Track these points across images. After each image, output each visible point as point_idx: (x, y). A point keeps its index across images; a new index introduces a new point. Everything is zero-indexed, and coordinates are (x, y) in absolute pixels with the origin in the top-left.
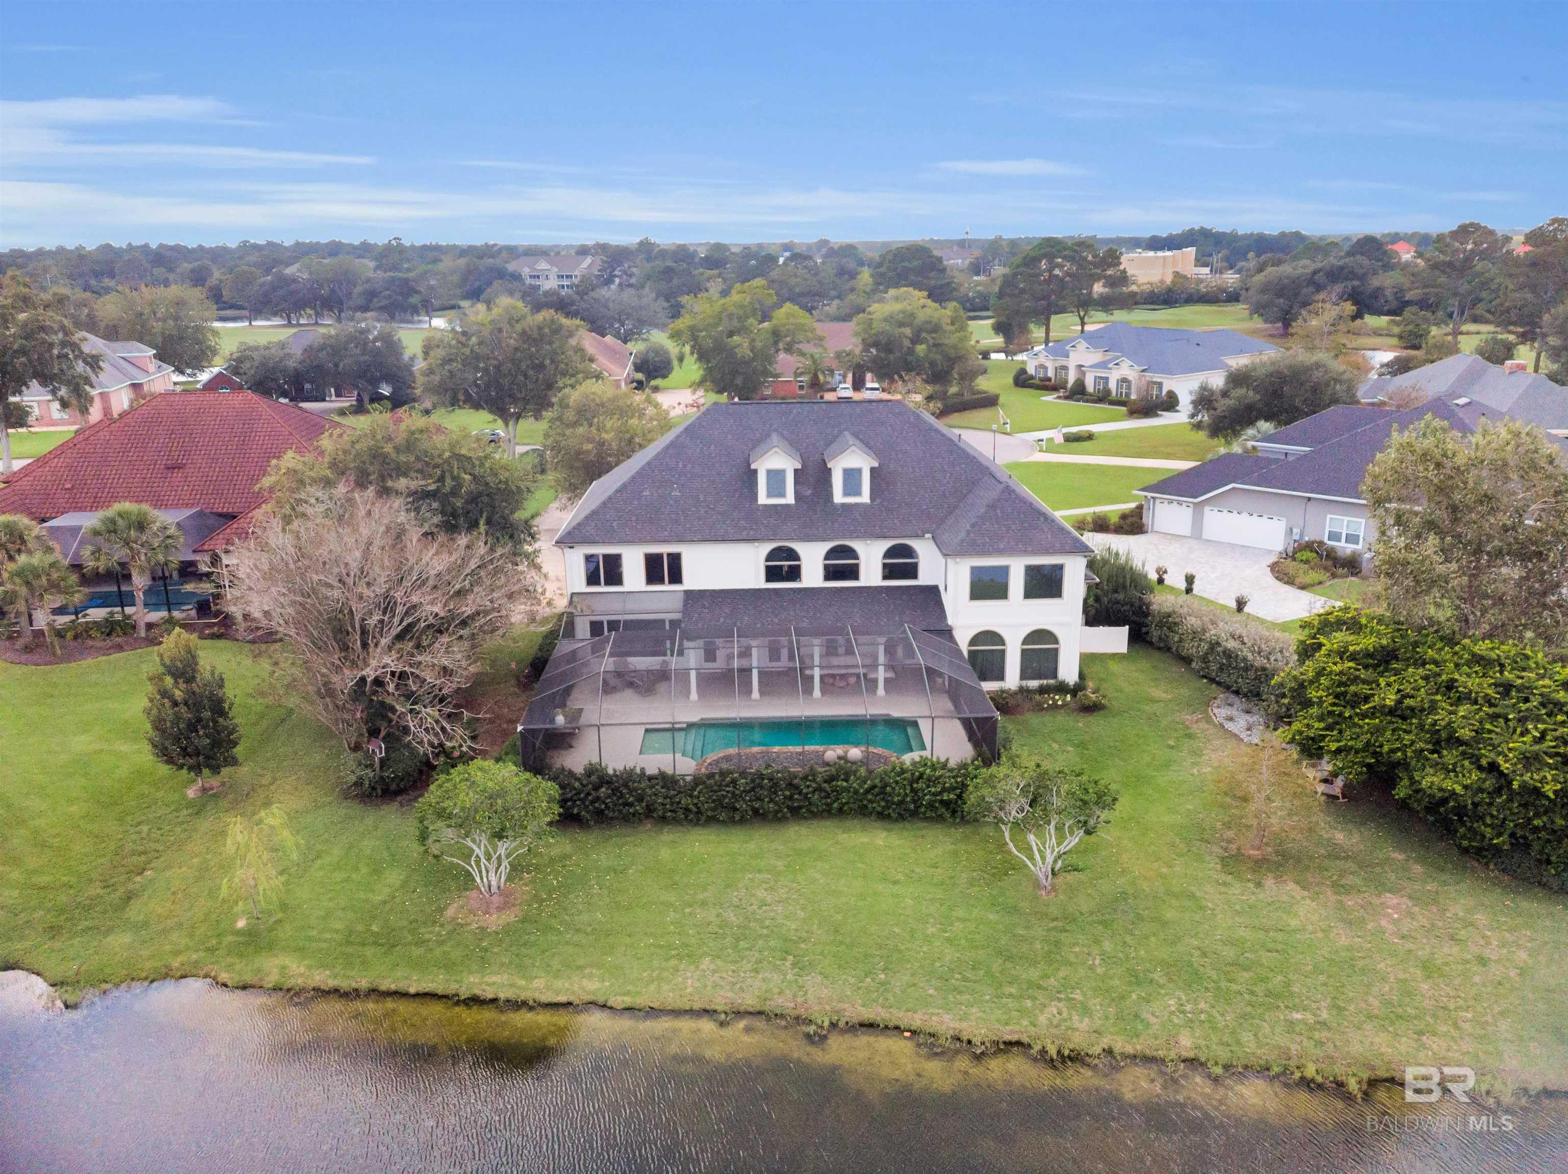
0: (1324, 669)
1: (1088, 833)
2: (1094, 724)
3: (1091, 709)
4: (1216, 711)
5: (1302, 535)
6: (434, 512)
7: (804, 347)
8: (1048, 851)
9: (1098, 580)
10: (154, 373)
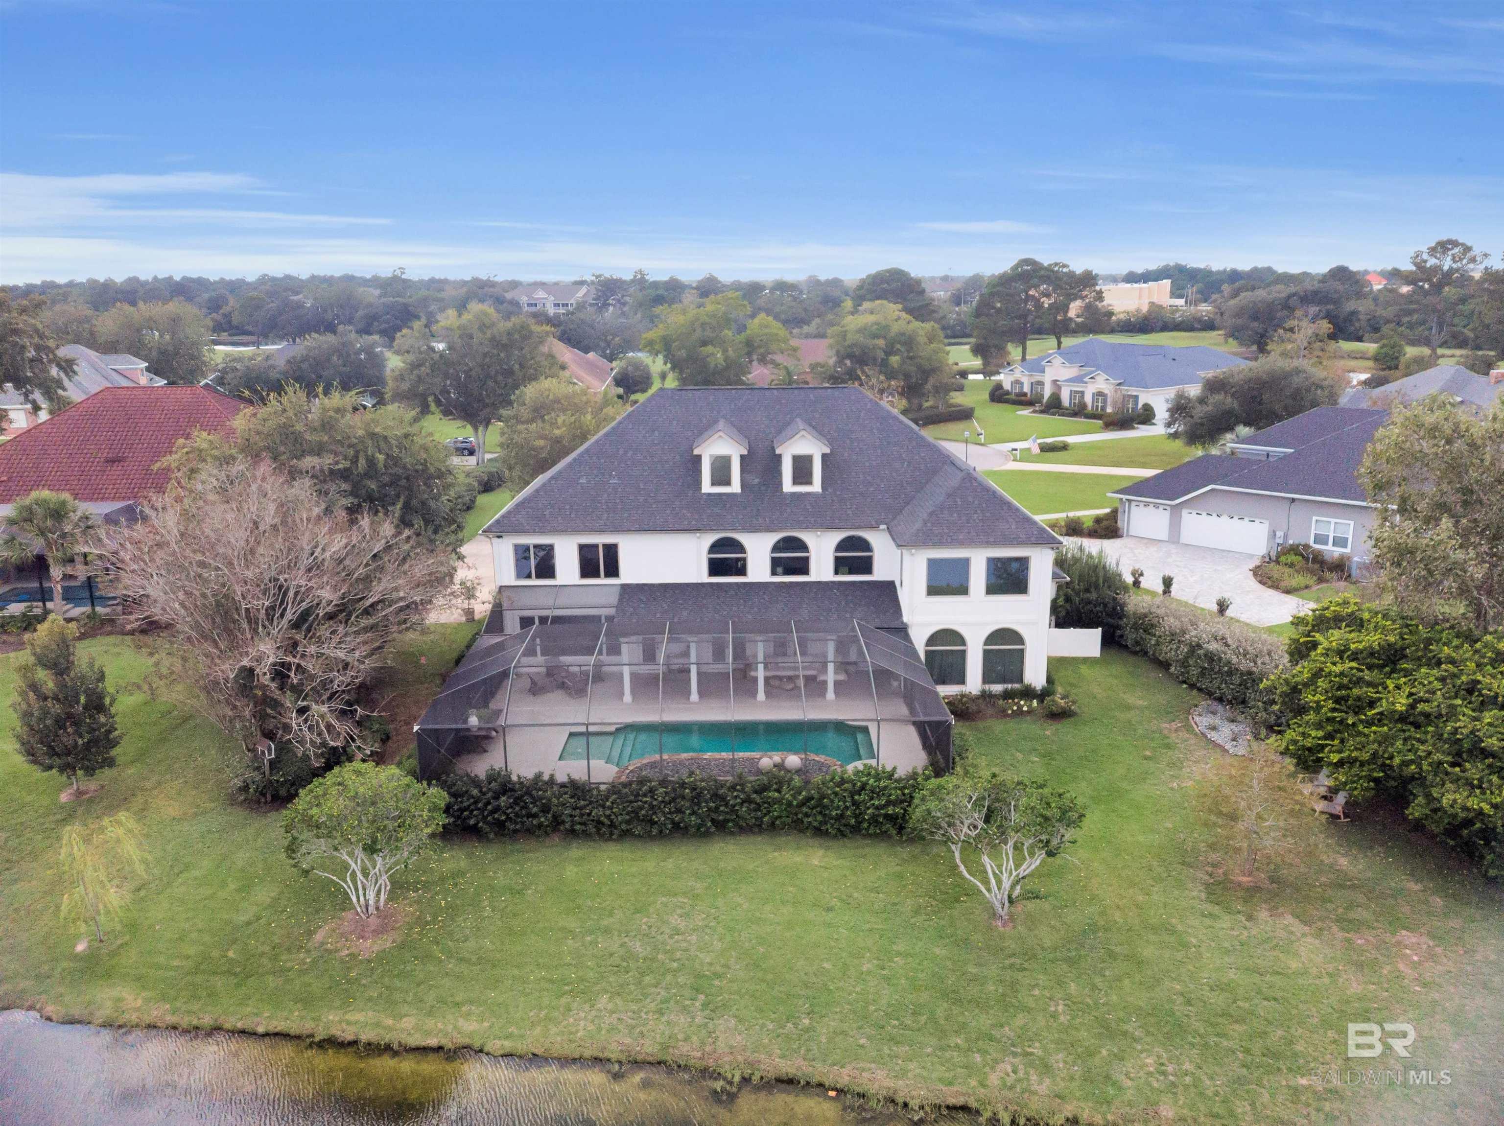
0: (1321, 670)
1: (1050, 854)
2: (1063, 730)
3: (1059, 715)
4: (1197, 719)
5: (1286, 537)
6: (344, 494)
7: (778, 358)
8: (1005, 875)
9: (1068, 579)
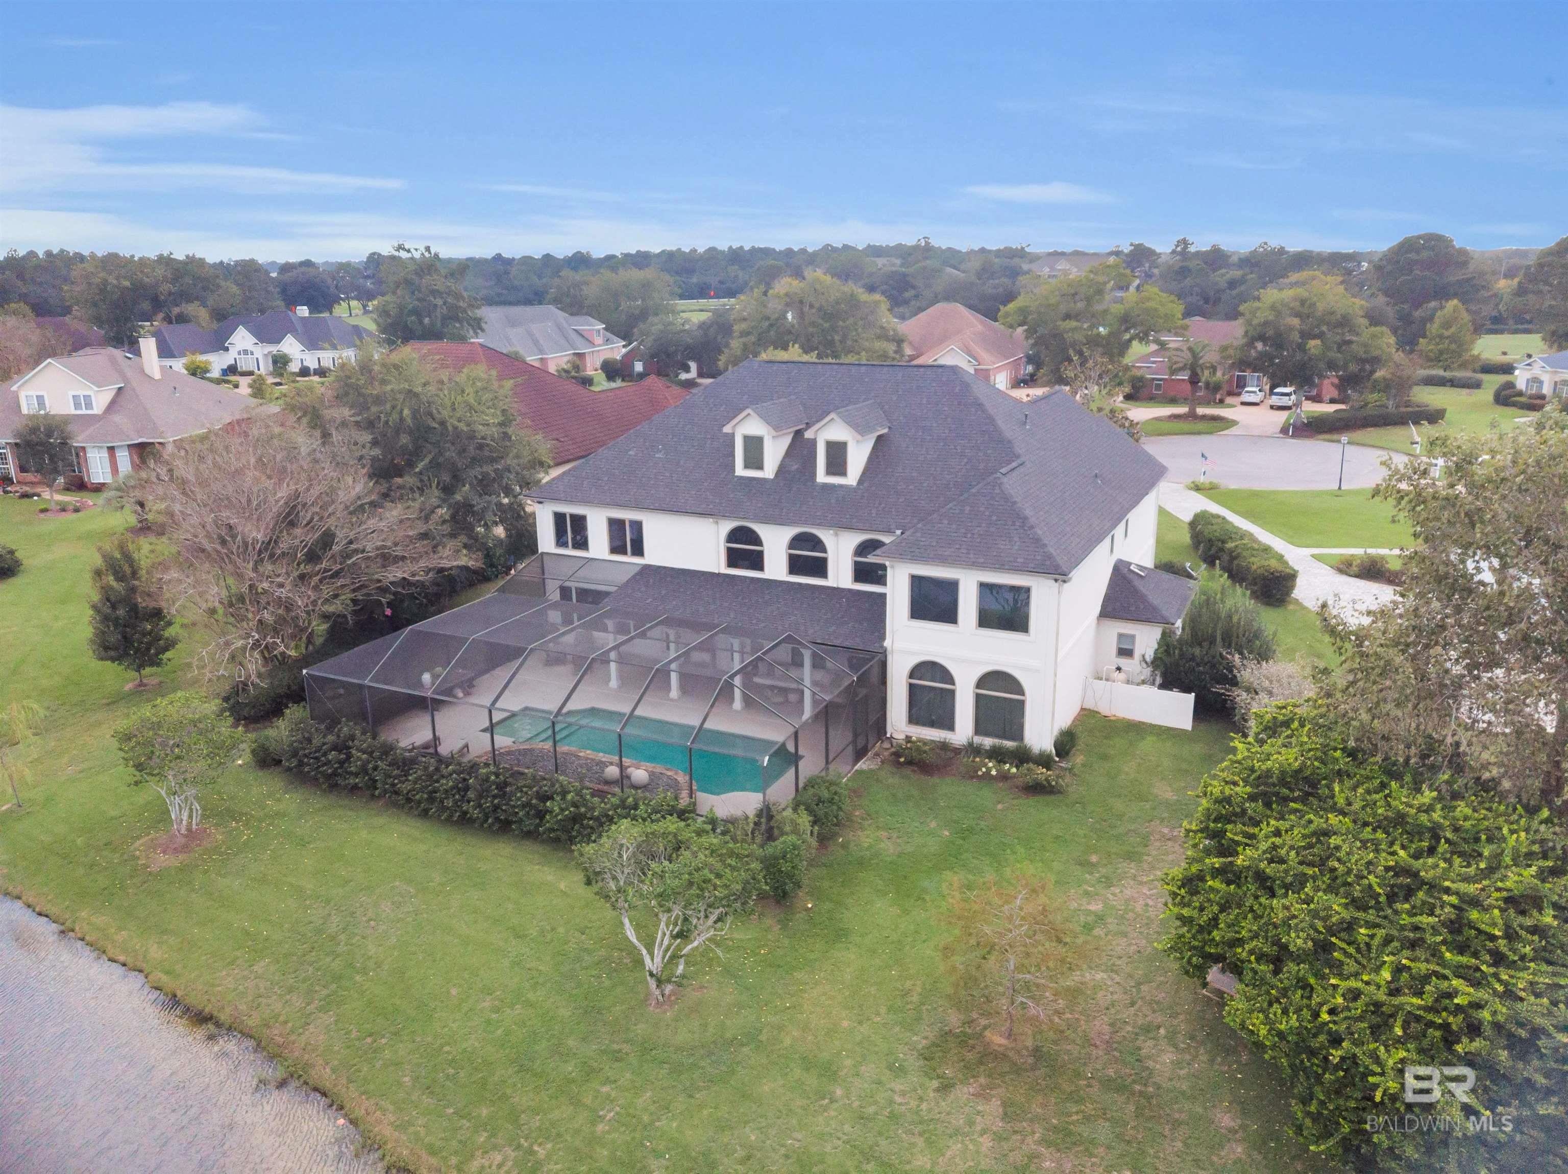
3: (1041, 790)
10: (599, 345)
